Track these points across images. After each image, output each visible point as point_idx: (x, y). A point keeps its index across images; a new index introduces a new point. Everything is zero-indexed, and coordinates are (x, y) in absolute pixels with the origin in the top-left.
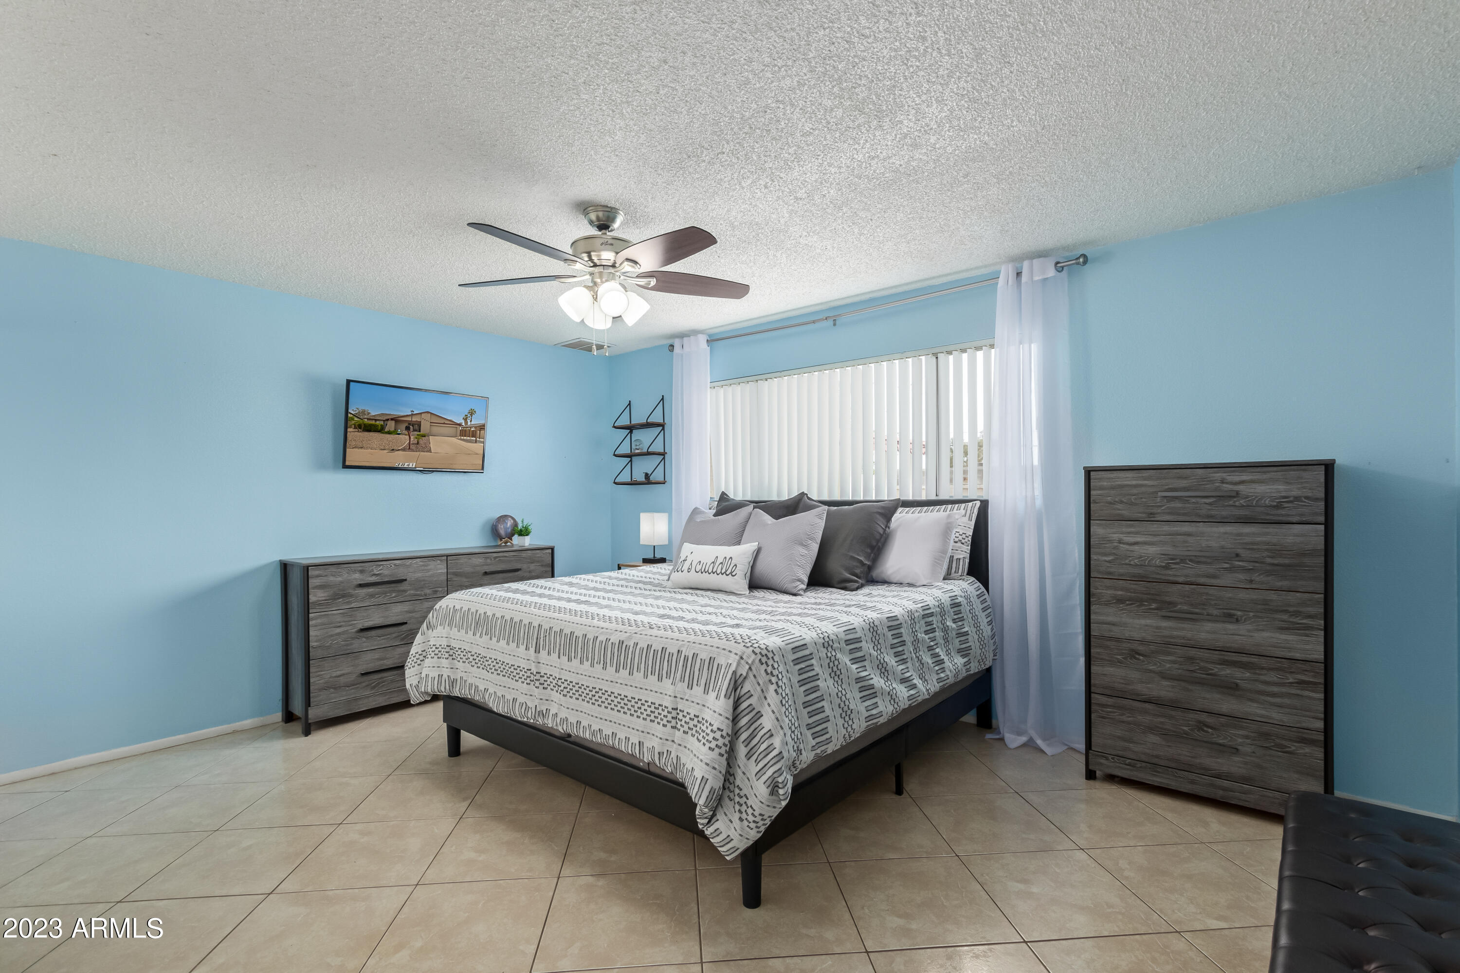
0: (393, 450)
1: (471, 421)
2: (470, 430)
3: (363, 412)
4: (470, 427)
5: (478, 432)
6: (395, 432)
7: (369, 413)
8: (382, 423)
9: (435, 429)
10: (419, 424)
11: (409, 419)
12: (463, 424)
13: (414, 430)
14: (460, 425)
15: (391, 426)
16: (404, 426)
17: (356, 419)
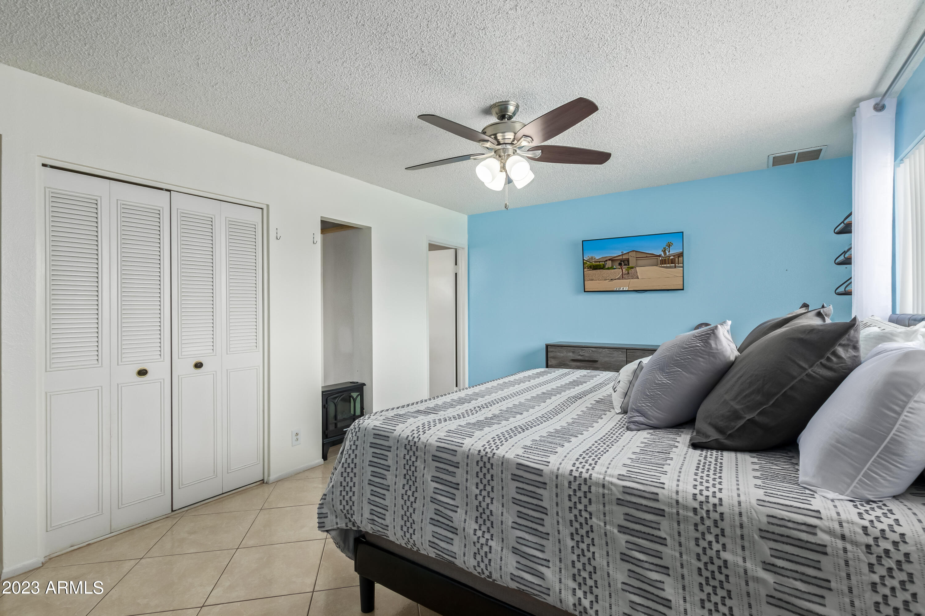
0: (612, 279)
1: (669, 252)
2: (669, 259)
3: (592, 258)
4: (669, 257)
5: (677, 259)
6: (612, 268)
7: (595, 258)
8: (603, 263)
9: (640, 262)
10: (628, 260)
11: (621, 258)
12: (663, 255)
13: (625, 265)
14: (660, 256)
15: (609, 264)
16: (617, 263)
17: (588, 263)
